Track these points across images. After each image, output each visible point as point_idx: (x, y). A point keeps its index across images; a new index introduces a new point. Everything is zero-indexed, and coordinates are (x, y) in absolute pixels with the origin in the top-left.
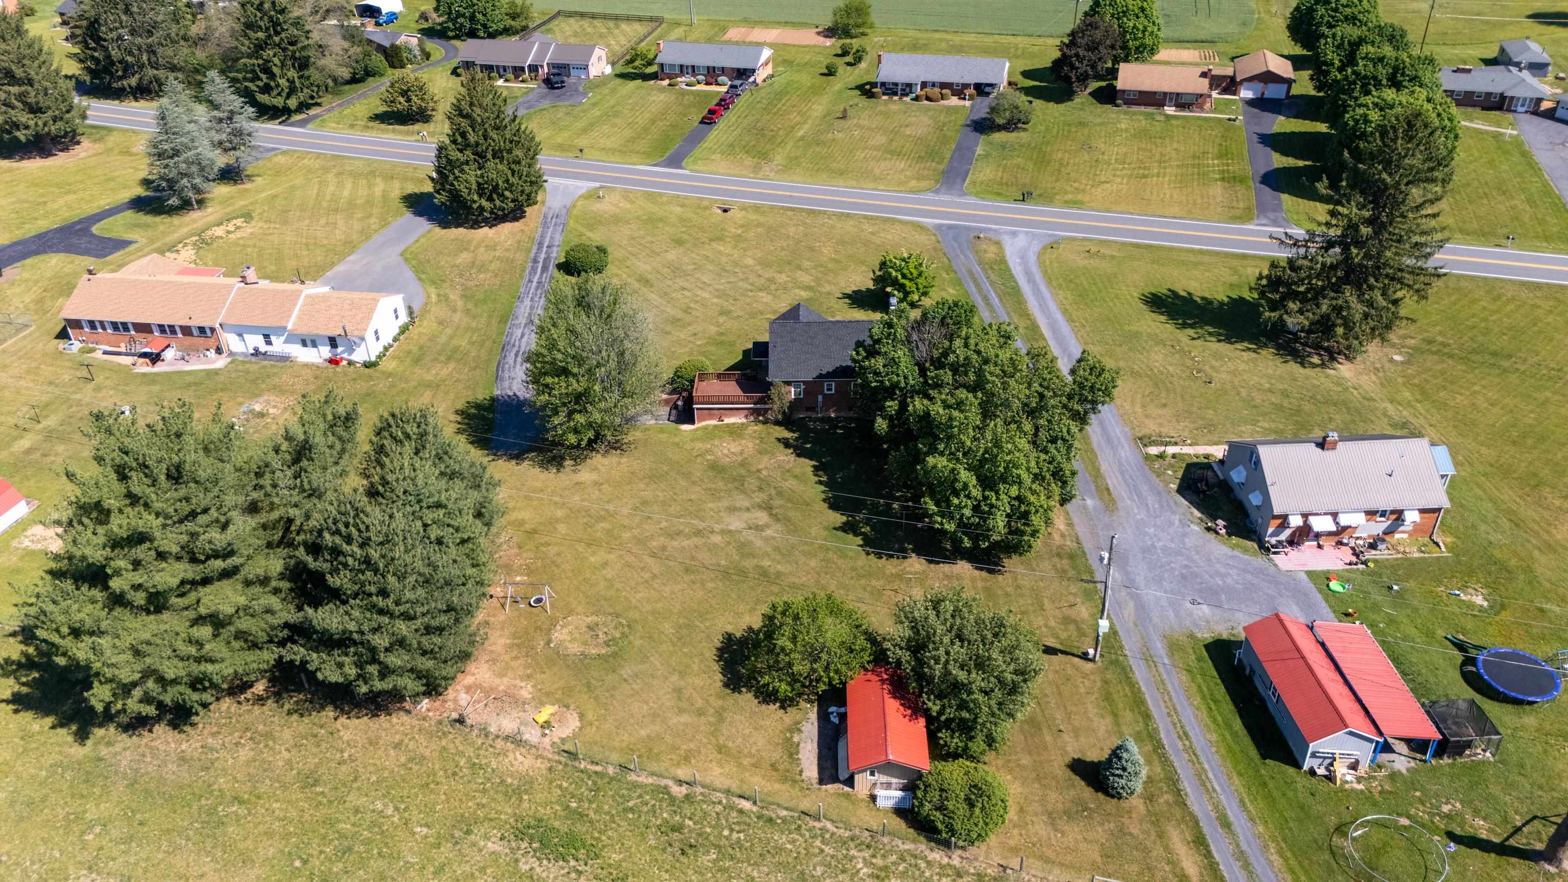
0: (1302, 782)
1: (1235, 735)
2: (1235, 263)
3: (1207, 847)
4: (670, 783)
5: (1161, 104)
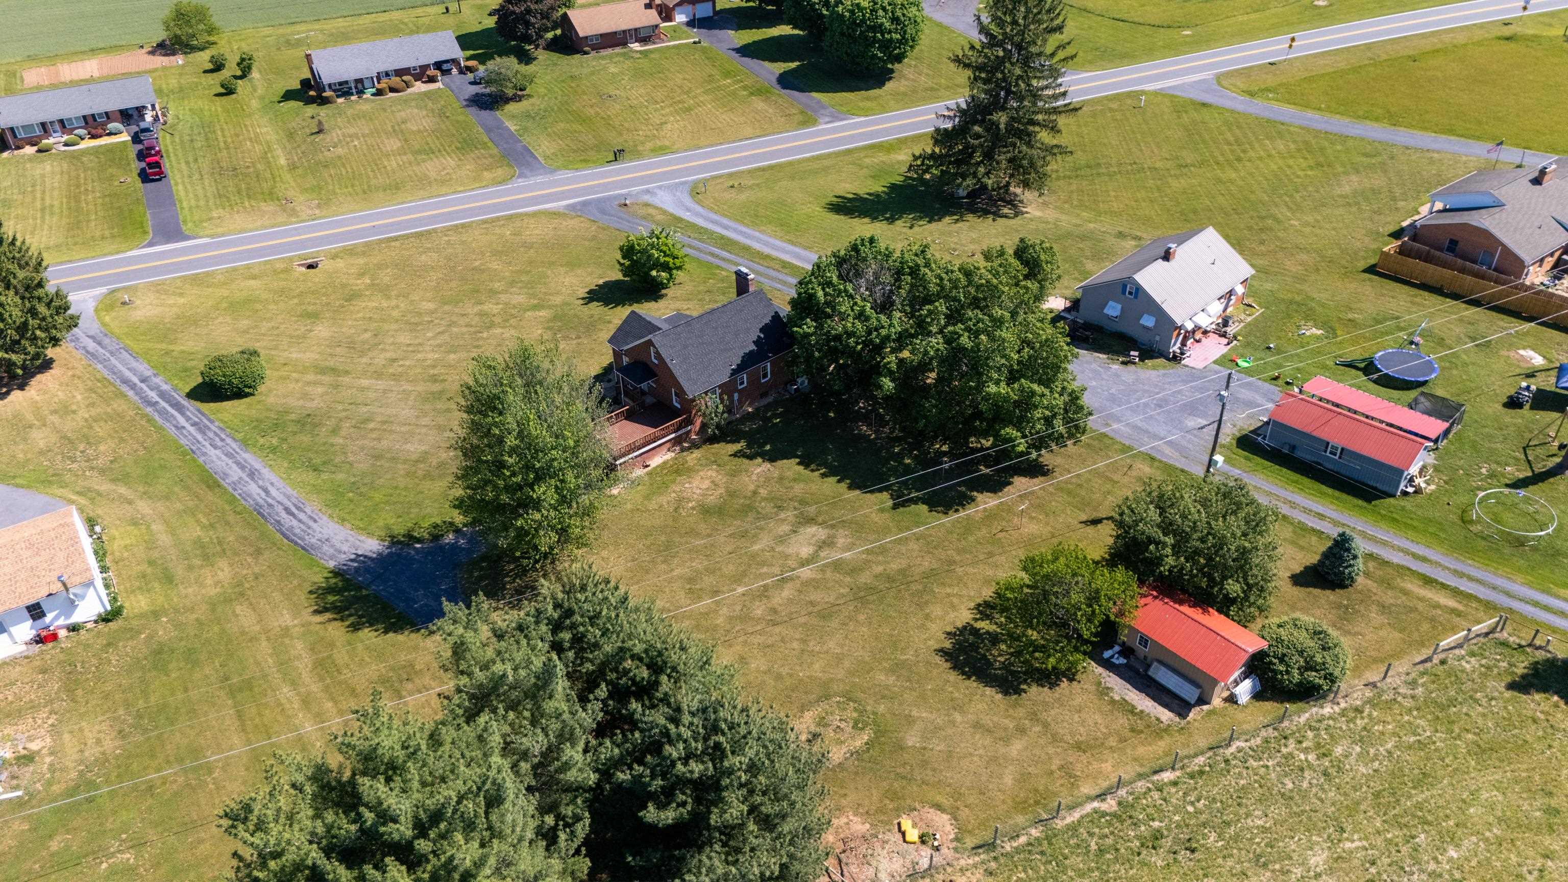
0: (1403, 502)
1: (1333, 497)
3: (1436, 581)
5: (624, 44)
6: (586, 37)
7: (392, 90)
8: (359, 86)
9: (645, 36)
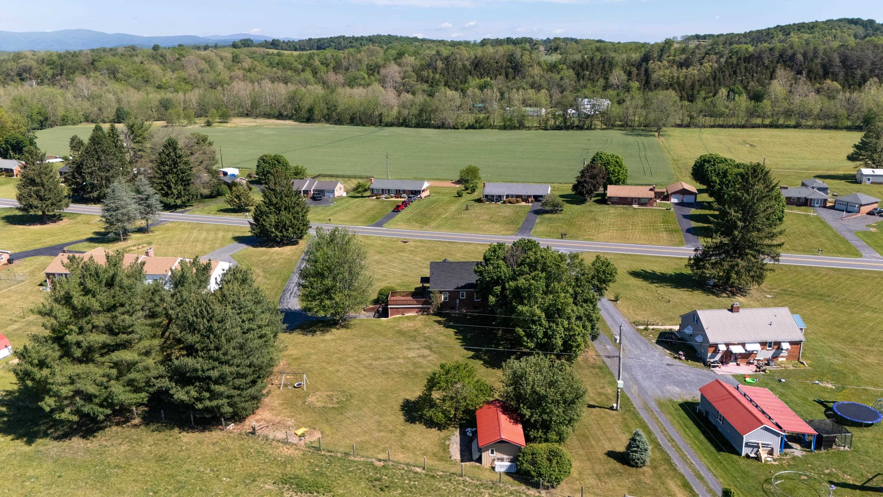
0: (742, 462)
1: (701, 442)
2: (676, 261)
3: (691, 487)
4: (374, 460)
5: (631, 204)
6: (611, 197)
7: (510, 202)
8: (499, 198)
9: (642, 202)
